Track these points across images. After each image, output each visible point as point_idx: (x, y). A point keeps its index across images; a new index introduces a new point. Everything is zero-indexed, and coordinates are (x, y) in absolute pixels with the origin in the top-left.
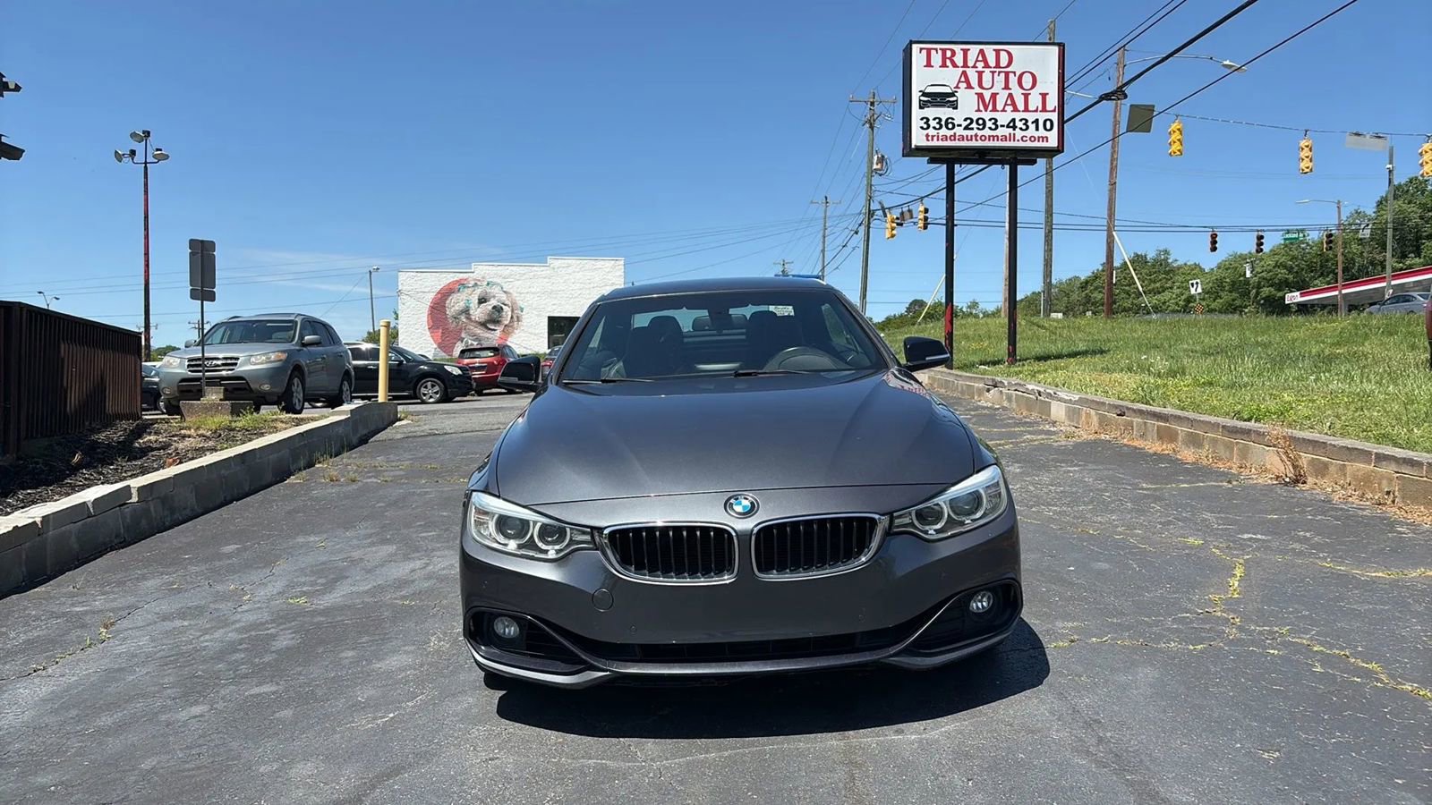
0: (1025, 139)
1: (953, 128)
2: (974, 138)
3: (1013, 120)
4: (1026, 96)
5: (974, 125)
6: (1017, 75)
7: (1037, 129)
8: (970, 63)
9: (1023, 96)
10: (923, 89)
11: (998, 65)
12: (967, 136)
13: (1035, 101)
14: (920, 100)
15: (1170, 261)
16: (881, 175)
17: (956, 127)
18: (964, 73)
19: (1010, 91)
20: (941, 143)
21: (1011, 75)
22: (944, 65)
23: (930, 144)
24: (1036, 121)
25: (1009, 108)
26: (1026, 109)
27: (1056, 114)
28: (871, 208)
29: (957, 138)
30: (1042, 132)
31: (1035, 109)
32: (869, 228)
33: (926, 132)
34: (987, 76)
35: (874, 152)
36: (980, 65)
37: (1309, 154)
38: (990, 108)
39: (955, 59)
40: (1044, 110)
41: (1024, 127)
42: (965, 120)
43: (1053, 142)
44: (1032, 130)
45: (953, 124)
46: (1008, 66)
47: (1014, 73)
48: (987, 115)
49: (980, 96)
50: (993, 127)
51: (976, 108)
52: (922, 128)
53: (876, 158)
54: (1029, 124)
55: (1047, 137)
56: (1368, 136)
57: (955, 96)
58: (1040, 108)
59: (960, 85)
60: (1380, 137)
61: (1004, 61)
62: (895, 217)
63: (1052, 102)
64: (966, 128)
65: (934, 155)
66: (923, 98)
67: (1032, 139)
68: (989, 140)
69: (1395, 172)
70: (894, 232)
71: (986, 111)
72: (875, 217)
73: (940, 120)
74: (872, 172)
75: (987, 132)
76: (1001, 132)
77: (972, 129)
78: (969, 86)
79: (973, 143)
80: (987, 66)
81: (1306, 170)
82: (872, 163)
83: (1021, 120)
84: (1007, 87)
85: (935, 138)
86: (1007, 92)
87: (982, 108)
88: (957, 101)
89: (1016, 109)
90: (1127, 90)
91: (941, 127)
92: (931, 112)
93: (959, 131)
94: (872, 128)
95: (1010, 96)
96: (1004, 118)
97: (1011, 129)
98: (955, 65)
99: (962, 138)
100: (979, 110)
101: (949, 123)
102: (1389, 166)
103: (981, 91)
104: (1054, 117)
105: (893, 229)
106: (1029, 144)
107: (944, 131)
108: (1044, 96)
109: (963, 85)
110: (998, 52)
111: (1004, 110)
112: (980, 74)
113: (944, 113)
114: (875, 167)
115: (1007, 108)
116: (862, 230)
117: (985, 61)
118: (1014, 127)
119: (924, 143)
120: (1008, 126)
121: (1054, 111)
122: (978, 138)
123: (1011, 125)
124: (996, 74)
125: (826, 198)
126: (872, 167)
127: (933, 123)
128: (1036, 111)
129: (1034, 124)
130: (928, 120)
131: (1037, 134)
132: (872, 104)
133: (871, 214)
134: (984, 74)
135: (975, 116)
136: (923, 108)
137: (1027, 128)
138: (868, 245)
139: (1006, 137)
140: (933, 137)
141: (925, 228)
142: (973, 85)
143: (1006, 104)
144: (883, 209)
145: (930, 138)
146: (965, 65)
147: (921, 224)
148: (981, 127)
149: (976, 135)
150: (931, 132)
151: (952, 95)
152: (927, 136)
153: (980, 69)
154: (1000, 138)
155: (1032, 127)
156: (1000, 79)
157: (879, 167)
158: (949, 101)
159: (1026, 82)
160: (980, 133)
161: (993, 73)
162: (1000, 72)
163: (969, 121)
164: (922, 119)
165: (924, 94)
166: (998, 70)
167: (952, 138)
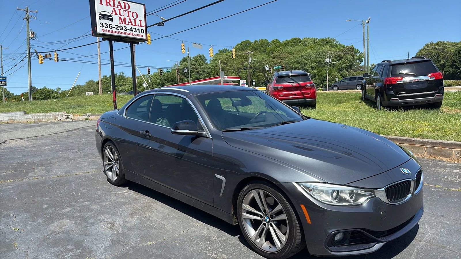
0: (136, 35)
1: (112, 28)
2: (119, 33)
3: (132, 28)
4: (135, 20)
5: (119, 28)
6: (132, 13)
7: (139, 32)
8: (116, 6)
9: (134, 20)
10: (100, 12)
11: (125, 8)
12: (117, 32)
13: (138, 23)
14: (99, 16)
15: (124, 76)
16: (33, 39)
17: (113, 28)
18: (114, 9)
19: (130, 18)
20: (108, 33)
21: (130, 12)
22: (107, 5)
23: (104, 33)
24: (139, 29)
25: (130, 24)
26: (135, 25)
27: (144, 28)
28: (30, 52)
29: (114, 32)
30: (141, 33)
31: (138, 25)
32: (30, 59)
33: (102, 28)
34: (122, 11)
35: (30, 30)
36: (119, 7)
37: (184, 48)
38: (124, 23)
39: (110, 3)
40: (141, 26)
41: (135, 31)
42: (116, 26)
43: (144, 37)
44: (137, 33)
45: (112, 27)
46: (129, 9)
47: (131, 12)
48: (123, 25)
49: (120, 18)
50: (125, 30)
51: (119, 22)
52: (101, 26)
53: (30, 33)
54: (137, 30)
55: (142, 35)
56: (198, 44)
57: (111, 17)
58: (140, 25)
59: (113, 13)
60: (200, 45)
61: (127, 7)
62: (42, 56)
63: (143, 24)
64: (116, 29)
65: (105, 37)
66: (100, 15)
67: (138, 35)
68: (124, 34)
69: (189, 54)
70: (43, 62)
71: (123, 24)
72: (33, 55)
73: (107, 25)
74: (29, 38)
75: (123, 31)
76: (128, 32)
77: (118, 29)
78: (116, 14)
79: (119, 34)
80: (121, 8)
81: (184, 52)
82: (29, 35)
83: (134, 28)
84: (129, 16)
85: (106, 31)
86: (129, 18)
87: (121, 22)
88: (112, 18)
89: (132, 24)
90: (165, 23)
91: (107, 27)
92: (104, 21)
93: (114, 29)
94: (28, 21)
95: (130, 19)
96: (129, 27)
97: (131, 31)
98: (111, 6)
99: (115, 32)
100: (120, 23)
101: (110, 26)
102: (188, 52)
103: (120, 16)
104: (144, 29)
105: (42, 60)
106: (137, 37)
107: (108, 29)
108: (140, 21)
109: (114, 13)
110: (125, 3)
111: (128, 24)
112: (120, 10)
113: (108, 22)
114: (30, 36)
115: (129, 23)
116: (27, 60)
117: (121, 5)
118: (132, 31)
119: (102, 32)
120: (130, 30)
121: (144, 27)
122: (121, 33)
123: (131, 29)
124: (125, 11)
125: (1, 46)
126: (29, 36)
127: (105, 25)
128: (138, 26)
129: (138, 30)
130: (103, 24)
131: (139, 34)
132: (27, 12)
133: (31, 54)
134: (121, 10)
135: (119, 25)
136: (101, 19)
137: (136, 31)
138: (30, 66)
139: (130, 34)
140: (105, 30)
141: (58, 61)
142: (117, 14)
143: (129, 22)
144: (36, 53)
145: (104, 31)
146: (114, 6)
147: (56, 59)
148: (121, 29)
149: (120, 32)
150: (104, 28)
151: (111, 16)
152: (103, 30)
153: (119, 8)
154: (128, 34)
155: (138, 31)
156: (126, 13)
157: (32, 36)
158: (110, 18)
159: (135, 16)
160: (121, 31)
161: (124, 10)
162: (126, 11)
163: (117, 26)
164: (101, 23)
165: (101, 14)
166: (125, 10)
167: (112, 32)
